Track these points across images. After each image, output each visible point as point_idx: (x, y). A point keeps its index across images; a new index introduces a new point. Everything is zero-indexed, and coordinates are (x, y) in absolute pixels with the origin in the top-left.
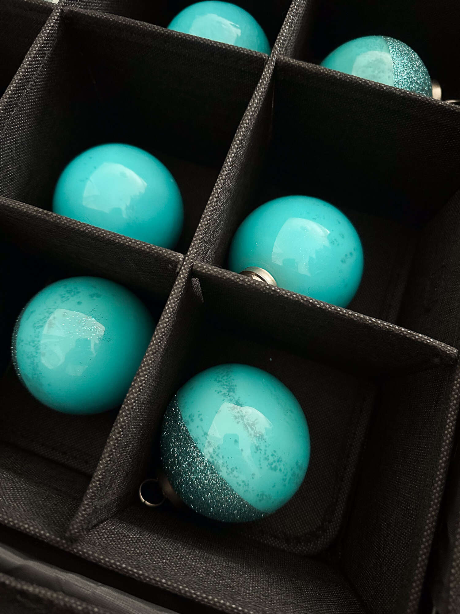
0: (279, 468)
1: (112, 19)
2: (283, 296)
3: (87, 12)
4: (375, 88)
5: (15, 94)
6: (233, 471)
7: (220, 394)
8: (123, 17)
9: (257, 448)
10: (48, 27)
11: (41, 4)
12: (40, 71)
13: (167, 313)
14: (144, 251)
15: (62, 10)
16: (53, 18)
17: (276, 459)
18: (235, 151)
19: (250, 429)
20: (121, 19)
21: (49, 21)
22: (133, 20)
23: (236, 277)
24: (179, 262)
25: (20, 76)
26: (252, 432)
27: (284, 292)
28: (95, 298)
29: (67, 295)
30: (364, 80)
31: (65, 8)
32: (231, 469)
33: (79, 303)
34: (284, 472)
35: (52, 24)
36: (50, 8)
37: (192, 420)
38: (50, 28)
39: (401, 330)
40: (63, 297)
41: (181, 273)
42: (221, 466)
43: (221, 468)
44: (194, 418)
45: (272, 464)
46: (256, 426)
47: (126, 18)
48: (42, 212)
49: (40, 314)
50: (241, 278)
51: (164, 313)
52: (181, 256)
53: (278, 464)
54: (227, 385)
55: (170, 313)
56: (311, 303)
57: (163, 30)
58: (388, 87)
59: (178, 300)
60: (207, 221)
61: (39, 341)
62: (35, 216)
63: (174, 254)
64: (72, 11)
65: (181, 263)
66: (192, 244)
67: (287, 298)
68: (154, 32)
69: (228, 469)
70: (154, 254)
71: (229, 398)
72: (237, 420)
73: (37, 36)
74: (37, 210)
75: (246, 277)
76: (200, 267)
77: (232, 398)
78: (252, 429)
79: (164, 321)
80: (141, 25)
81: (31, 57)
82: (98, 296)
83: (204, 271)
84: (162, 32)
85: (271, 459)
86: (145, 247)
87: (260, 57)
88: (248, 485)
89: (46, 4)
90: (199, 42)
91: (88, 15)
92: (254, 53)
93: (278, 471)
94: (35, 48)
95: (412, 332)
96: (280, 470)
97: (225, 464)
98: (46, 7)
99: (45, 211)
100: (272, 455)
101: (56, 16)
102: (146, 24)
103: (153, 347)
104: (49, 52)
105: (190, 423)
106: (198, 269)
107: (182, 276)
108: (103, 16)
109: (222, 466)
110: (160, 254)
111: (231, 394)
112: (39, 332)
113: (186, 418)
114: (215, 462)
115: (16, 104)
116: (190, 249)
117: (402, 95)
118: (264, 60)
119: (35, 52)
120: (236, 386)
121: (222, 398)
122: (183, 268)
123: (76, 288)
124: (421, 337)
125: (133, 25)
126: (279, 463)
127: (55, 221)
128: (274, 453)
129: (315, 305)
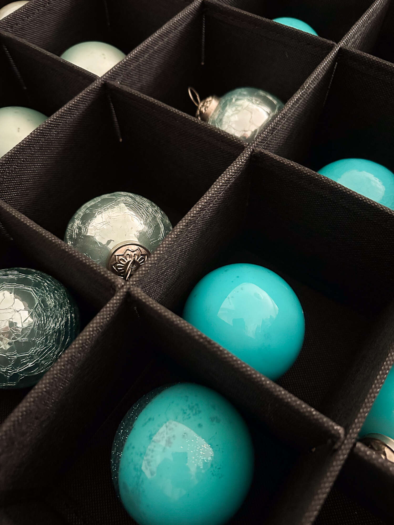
1: (298, 168)
8: (309, 169)
10: (239, 162)
11: (235, 140)
12: (220, 196)
15: (253, 150)
16: (245, 155)
21: (241, 157)
25: (206, 199)
28: (215, 422)
29: (188, 412)
31: (257, 148)
33: (200, 425)
35: (243, 160)
36: (243, 146)
38: (240, 163)
40: (185, 413)
64: (262, 153)
80: (325, 180)
81: (219, 185)
82: (218, 421)
89: (240, 142)
94: (225, 178)
101: (247, 154)
108: (290, 164)
119: (223, 181)
125: (317, 177)
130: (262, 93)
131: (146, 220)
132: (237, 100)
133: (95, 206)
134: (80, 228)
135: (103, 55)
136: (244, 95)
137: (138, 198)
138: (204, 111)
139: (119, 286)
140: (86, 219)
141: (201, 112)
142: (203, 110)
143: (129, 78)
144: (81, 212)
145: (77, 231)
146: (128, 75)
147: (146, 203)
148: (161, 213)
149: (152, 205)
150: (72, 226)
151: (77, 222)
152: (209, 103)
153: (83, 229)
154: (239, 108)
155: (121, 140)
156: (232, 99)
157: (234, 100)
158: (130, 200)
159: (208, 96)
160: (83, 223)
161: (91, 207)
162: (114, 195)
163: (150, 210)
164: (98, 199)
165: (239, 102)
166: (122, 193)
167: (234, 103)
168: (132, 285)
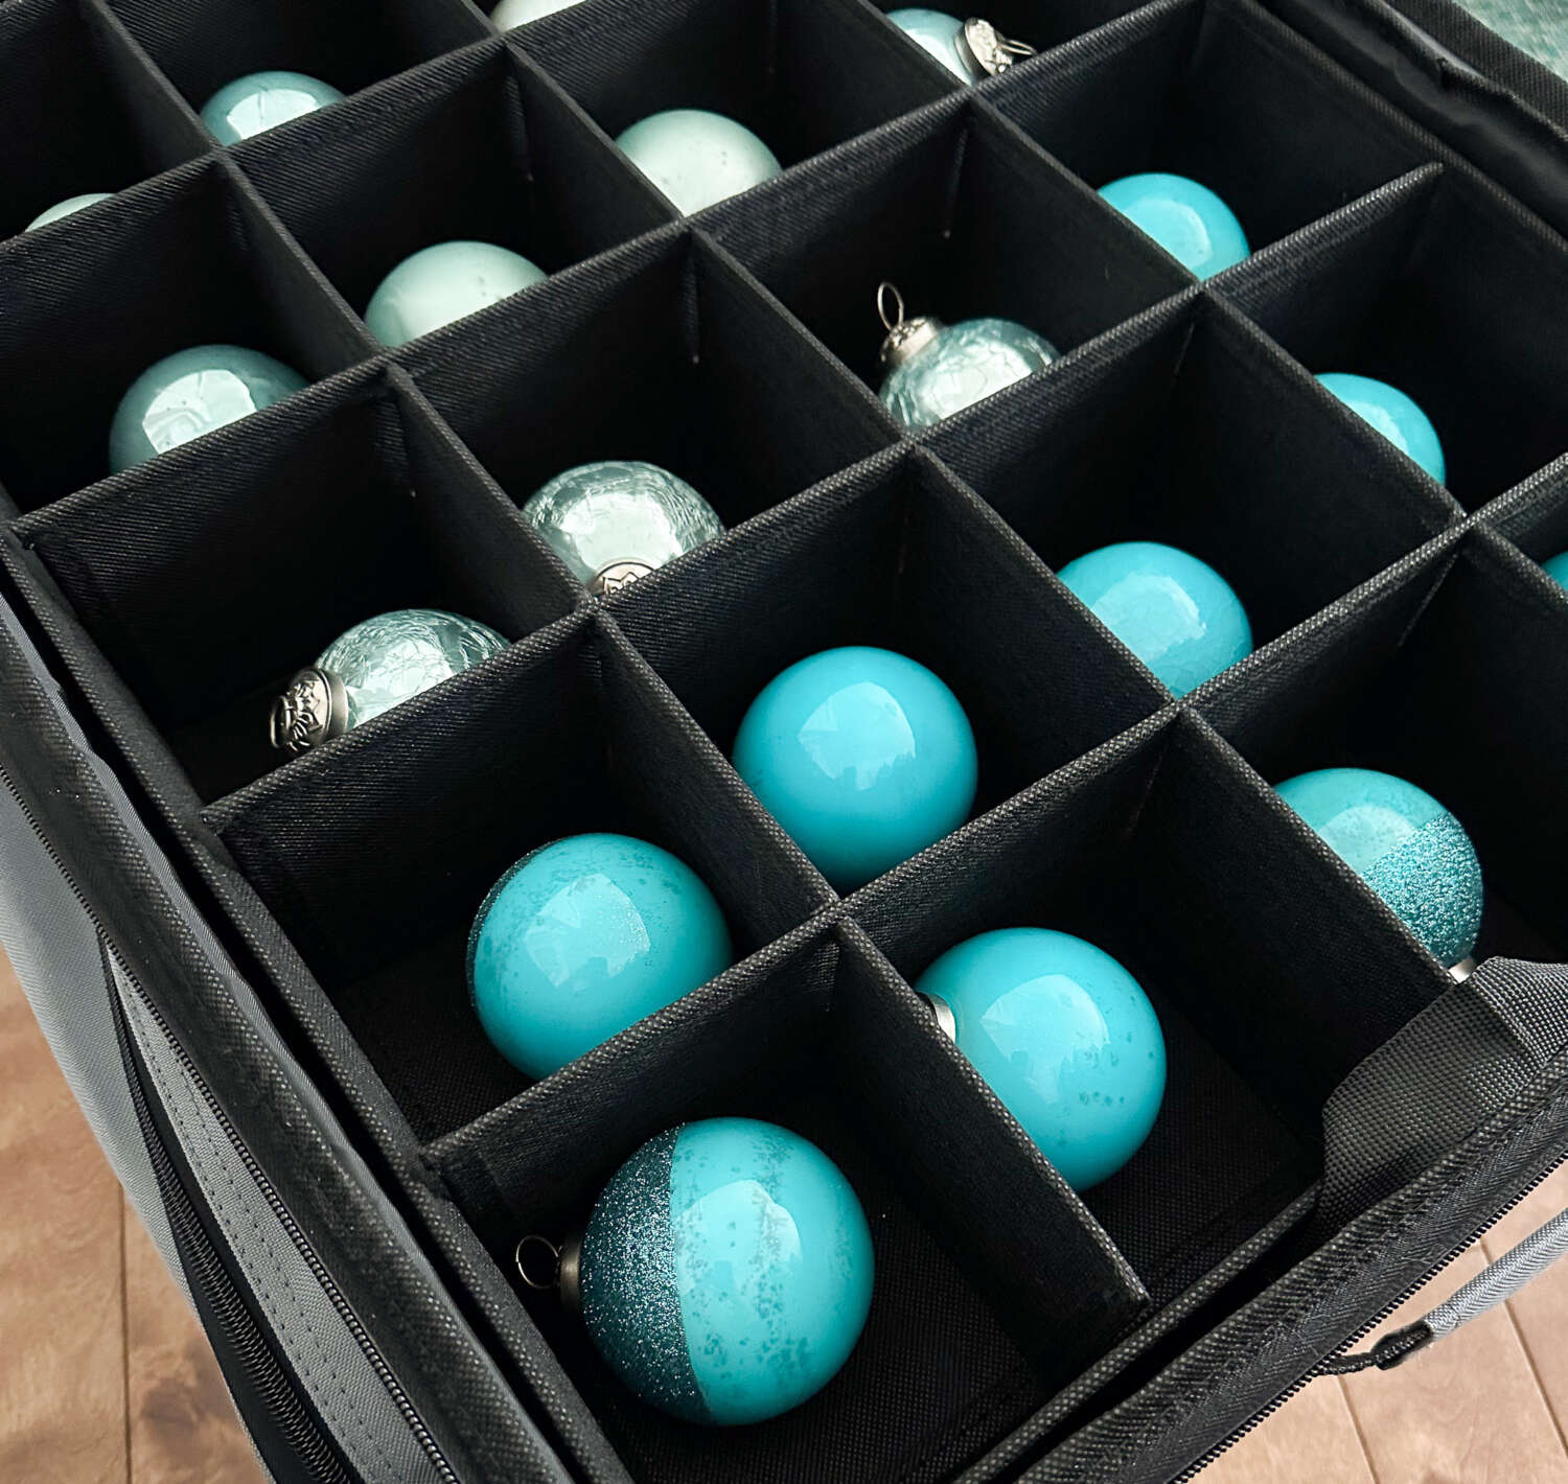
0: (770, 1318)
2: (938, 1043)
3: (947, 473)
4: (1309, 844)
5: (762, 531)
6: (699, 1266)
7: (757, 1151)
9: (758, 1259)
10: (875, 462)
12: (822, 516)
13: (758, 959)
14: (787, 856)
15: (911, 447)
16: (892, 452)
17: (775, 1299)
18: (1017, 804)
19: (766, 1223)
20: (990, 513)
22: (1006, 526)
23: (891, 974)
24: (822, 902)
26: (766, 1232)
27: (944, 1039)
28: (669, 889)
29: (631, 859)
30: (1299, 822)
31: (920, 448)
32: (697, 1262)
33: (642, 882)
34: (773, 1333)
35: (885, 461)
37: (688, 1159)
38: (878, 464)
39: (1077, 1203)
41: (817, 918)
42: (685, 1246)
43: (683, 1249)
44: (692, 1158)
45: (763, 1301)
46: (778, 1227)
47: (999, 517)
48: (688, 719)
49: (574, 862)
50: (897, 981)
51: (754, 956)
52: (834, 896)
53: (771, 1310)
54: (775, 1148)
55: (763, 963)
56: (973, 1079)
57: (1041, 567)
58: (1332, 855)
59: (787, 953)
60: (906, 872)
61: (547, 900)
62: (674, 718)
63: (826, 888)
64: (926, 458)
65: (827, 904)
66: (862, 890)
67: (943, 1050)
68: (1027, 562)
69: (693, 1257)
70: (798, 869)
71: (766, 1163)
72: (756, 1199)
73: (849, 466)
74: (682, 712)
75: (905, 983)
76: (849, 928)
77: (770, 1167)
78: (770, 1227)
79: (746, 966)
82: (676, 891)
83: (851, 937)
84: (1038, 570)
85: (767, 1293)
86: (793, 853)
87: (1160, 693)
88: (706, 1306)
90: (1082, 617)
91: (945, 479)
92: (1154, 681)
93: (766, 1320)
94: (836, 483)
95: (1092, 1217)
96: (770, 1323)
97: (694, 1249)
98: (893, 430)
99: (693, 721)
100: (773, 1289)
101: (898, 451)
102: (1023, 544)
103: (707, 990)
104: (854, 497)
105: (683, 1161)
106: (845, 930)
107: (815, 923)
109: (688, 1248)
110: (807, 876)
111: (774, 1161)
112: (556, 886)
113: (679, 1151)
114: (681, 1235)
115: (754, 544)
116: (854, 895)
117: (1347, 880)
118: (1164, 701)
120: (789, 1157)
121: (756, 1156)
122: (824, 913)
123: (650, 859)
124: (1101, 1234)
126: (776, 1310)
127: (697, 742)
128: (777, 1287)
129: (977, 1087)
130: (1034, 345)
131: (683, 531)
132: (971, 342)
133: (590, 478)
134: (548, 513)
135: (724, 153)
136: (992, 337)
137: (678, 484)
138: (896, 344)
139: (583, 602)
140: (564, 497)
141: (891, 343)
142: (896, 340)
143: (746, 231)
144: (556, 485)
145: (542, 517)
146: (745, 227)
147: (693, 498)
148: (719, 529)
149: (704, 507)
150: (535, 506)
151: (546, 501)
152: (912, 329)
153: (555, 515)
154: (966, 361)
155: (696, 360)
156: (962, 336)
157: (963, 340)
158: (661, 483)
159: (918, 315)
160: (557, 504)
161: (582, 476)
162: (632, 466)
163: (697, 513)
164: (599, 466)
165: (972, 349)
166: (650, 466)
167: (961, 347)
168: (603, 608)
